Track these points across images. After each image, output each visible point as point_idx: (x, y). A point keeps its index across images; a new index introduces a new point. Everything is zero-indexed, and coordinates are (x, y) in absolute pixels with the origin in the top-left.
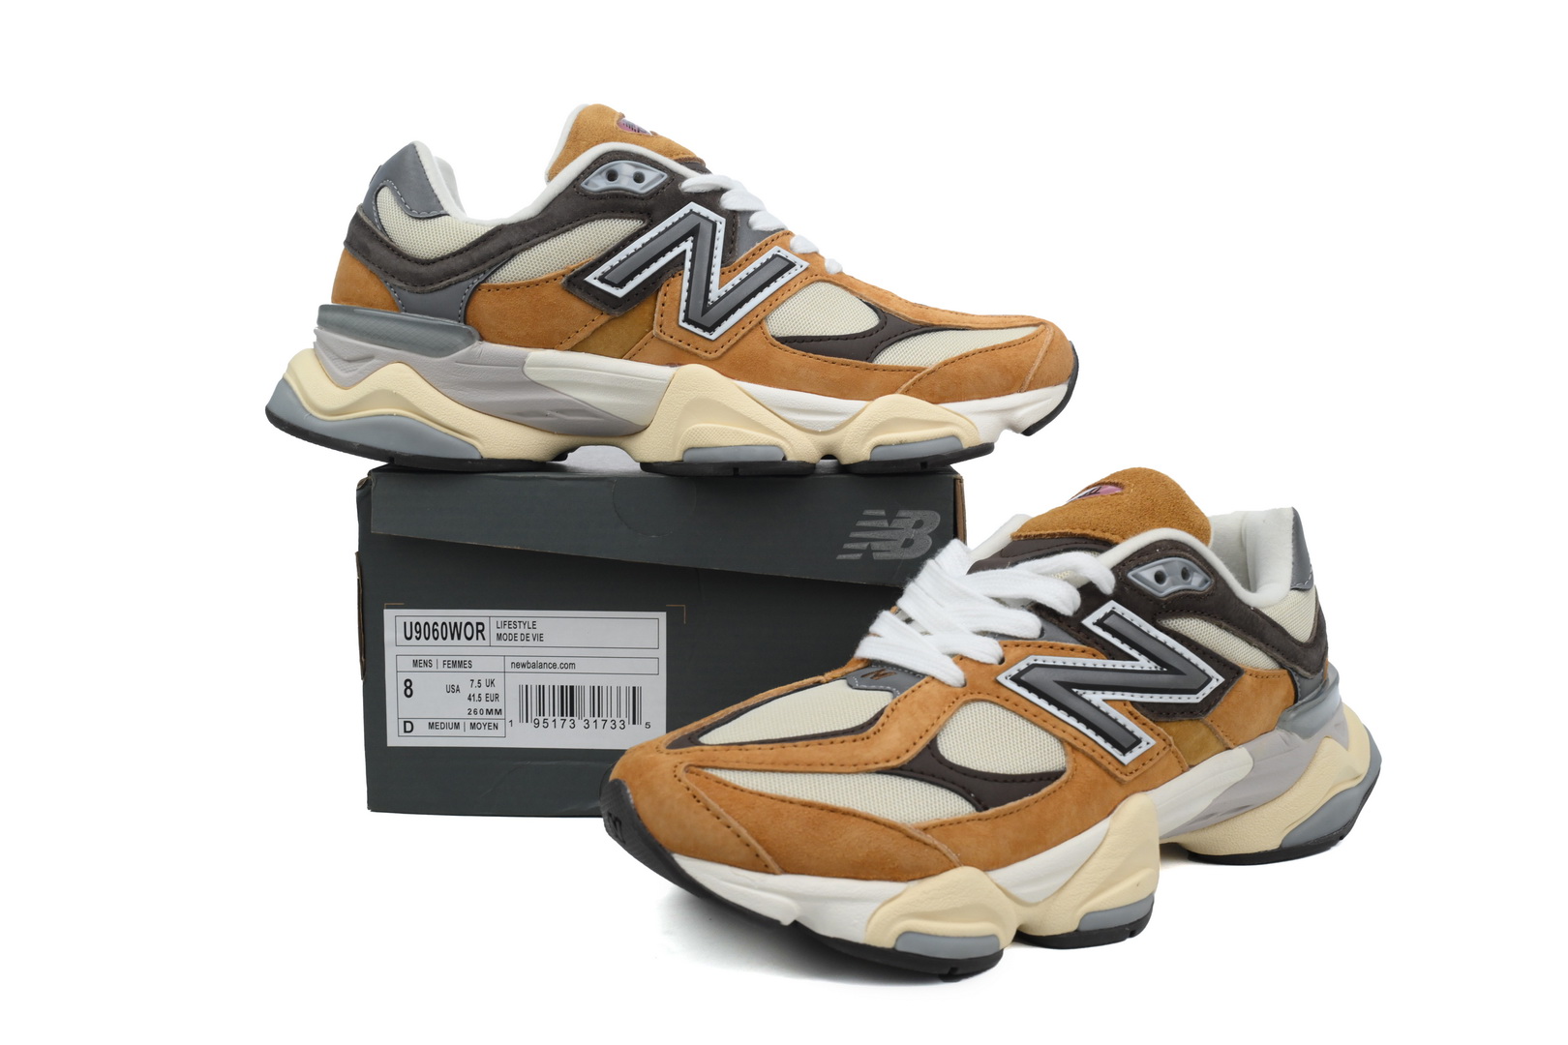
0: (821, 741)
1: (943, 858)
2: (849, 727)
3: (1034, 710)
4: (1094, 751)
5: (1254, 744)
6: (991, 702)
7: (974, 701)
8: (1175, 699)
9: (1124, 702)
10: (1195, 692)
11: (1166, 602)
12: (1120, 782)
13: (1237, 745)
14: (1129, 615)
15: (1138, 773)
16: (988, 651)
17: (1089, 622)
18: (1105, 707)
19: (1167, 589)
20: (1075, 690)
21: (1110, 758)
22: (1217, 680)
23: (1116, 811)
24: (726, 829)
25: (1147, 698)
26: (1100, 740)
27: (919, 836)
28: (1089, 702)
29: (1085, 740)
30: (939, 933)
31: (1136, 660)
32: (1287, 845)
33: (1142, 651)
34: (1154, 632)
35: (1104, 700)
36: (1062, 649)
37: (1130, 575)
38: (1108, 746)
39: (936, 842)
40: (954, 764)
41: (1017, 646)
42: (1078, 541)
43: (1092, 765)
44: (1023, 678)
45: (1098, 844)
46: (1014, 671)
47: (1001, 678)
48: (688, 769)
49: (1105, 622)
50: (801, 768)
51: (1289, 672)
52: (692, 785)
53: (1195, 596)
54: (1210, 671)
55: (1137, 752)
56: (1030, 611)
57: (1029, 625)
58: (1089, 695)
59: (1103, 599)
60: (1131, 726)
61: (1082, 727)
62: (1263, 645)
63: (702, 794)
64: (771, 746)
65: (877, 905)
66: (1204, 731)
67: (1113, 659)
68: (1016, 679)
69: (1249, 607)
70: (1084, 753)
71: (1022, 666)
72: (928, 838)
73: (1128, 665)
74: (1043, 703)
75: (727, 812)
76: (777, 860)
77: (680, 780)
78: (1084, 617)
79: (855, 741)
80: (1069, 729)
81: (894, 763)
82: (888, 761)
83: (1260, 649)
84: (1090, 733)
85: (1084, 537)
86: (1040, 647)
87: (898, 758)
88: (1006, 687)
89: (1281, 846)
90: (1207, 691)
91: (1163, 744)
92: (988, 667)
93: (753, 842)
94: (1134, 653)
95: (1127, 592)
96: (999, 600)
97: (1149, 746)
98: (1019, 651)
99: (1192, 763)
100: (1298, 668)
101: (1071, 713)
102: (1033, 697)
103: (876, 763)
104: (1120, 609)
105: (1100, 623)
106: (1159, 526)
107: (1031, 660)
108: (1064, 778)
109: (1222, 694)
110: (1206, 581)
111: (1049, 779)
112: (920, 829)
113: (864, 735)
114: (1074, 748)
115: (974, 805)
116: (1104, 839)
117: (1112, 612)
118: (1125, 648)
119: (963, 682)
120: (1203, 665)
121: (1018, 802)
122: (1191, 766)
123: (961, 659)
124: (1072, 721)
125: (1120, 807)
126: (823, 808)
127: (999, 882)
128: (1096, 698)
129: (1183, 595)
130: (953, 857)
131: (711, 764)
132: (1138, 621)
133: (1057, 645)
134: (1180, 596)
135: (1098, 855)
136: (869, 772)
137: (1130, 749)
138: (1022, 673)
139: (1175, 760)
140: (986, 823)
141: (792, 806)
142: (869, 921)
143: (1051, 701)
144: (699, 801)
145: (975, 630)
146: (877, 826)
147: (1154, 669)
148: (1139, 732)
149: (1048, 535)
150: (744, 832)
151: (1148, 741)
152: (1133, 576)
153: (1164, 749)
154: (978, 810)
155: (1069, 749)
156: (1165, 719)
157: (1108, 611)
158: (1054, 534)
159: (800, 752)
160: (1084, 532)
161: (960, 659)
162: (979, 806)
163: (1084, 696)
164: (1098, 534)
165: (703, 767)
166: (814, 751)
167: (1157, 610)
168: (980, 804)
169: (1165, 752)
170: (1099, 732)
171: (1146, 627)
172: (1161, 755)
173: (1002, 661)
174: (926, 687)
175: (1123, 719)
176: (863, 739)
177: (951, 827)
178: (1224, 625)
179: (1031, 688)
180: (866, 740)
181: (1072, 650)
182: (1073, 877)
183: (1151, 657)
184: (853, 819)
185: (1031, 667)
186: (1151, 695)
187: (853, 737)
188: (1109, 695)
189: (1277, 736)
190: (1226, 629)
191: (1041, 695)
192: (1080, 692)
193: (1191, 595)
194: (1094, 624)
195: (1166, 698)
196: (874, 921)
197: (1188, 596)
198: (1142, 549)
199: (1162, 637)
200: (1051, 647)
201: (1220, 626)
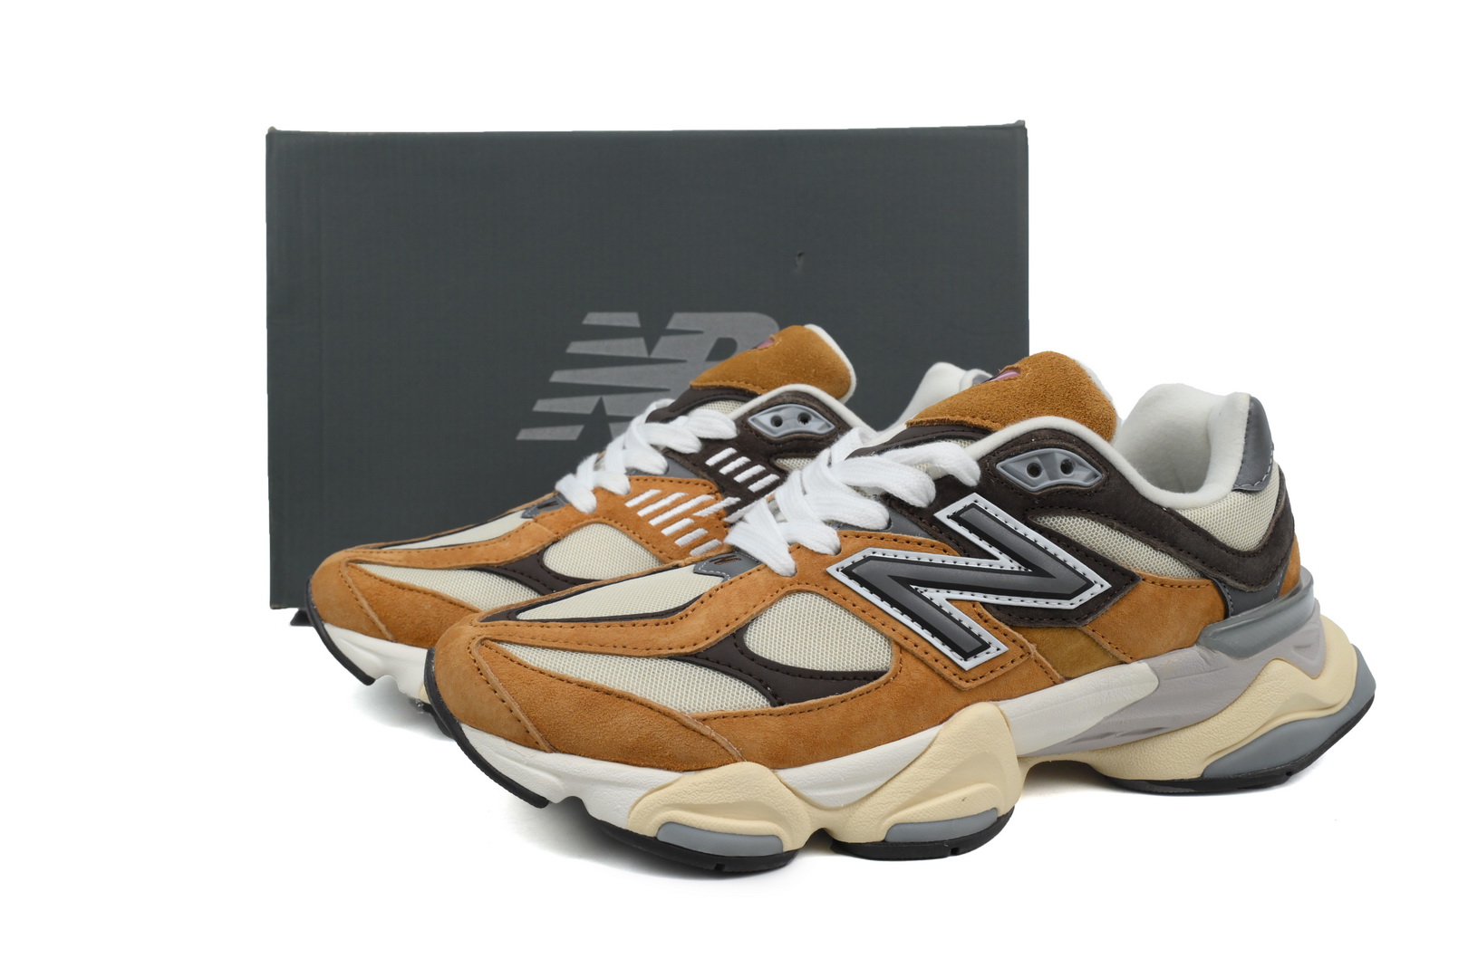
0: (623, 623)
1: (722, 751)
2: (659, 610)
3: (863, 605)
4: (926, 653)
5: (1155, 661)
6: (817, 594)
7: (799, 591)
8: (1042, 603)
9: (973, 603)
10: (1068, 597)
11: (1039, 497)
12: (959, 690)
13: (1134, 659)
14: (993, 509)
15: (983, 680)
16: (824, 541)
17: (942, 515)
18: (948, 607)
19: (1043, 482)
20: (914, 587)
21: (947, 663)
22: (1100, 585)
23: (950, 719)
24: (500, 702)
25: (1004, 600)
26: (936, 642)
27: (695, 726)
28: (929, 601)
29: (918, 641)
30: (703, 826)
31: (995, 558)
32: (1211, 774)
33: (1004, 549)
34: (1023, 529)
35: (948, 600)
36: (908, 542)
37: (998, 467)
38: (946, 650)
39: (713, 734)
40: (757, 656)
41: (858, 537)
42: (954, 428)
43: (922, 668)
44: (854, 571)
45: (920, 752)
46: (847, 563)
47: (832, 570)
48: (482, 642)
49: (961, 516)
50: (592, 649)
51: (1214, 582)
52: (480, 658)
53: (1078, 492)
54: (1091, 575)
55: (983, 657)
56: (877, 500)
57: (876, 515)
58: (930, 593)
59: (964, 490)
60: (978, 629)
61: (916, 627)
62: (1172, 550)
63: (485, 665)
64: (572, 624)
65: (644, 792)
66: (1083, 642)
67: (969, 556)
68: (847, 571)
69: (1160, 507)
70: (913, 655)
71: (858, 557)
72: (706, 729)
73: (985, 563)
74: (875, 599)
75: (504, 687)
76: (545, 738)
77: (470, 653)
78: (938, 509)
79: (657, 625)
80: (901, 628)
81: (688, 650)
82: (682, 648)
83: (1171, 555)
84: (926, 634)
85: (961, 425)
86: (882, 539)
87: (695, 645)
88: (836, 579)
89: (1202, 775)
90: (1086, 596)
91: (1021, 652)
92: (822, 558)
93: (523, 717)
94: (994, 551)
95: (993, 484)
96: (857, 489)
97: (999, 652)
98: (858, 542)
99: (1068, 675)
100: (1225, 578)
101: (904, 611)
102: (864, 592)
103: (670, 649)
104: (983, 503)
105: (955, 517)
106: (1049, 414)
107: (868, 552)
108: (882, 679)
109: (1107, 602)
110: (1096, 476)
111: (865, 679)
112: (699, 719)
113: (669, 619)
114: (902, 648)
115: (768, 699)
116: (929, 747)
117: (973, 506)
118: (984, 545)
119: (793, 572)
120: (1082, 568)
121: (819, 700)
122: (1069, 679)
123: (799, 548)
124: (906, 619)
125: (956, 715)
126: (598, 689)
127: (787, 781)
128: (939, 597)
129: (1061, 490)
130: (734, 751)
131: (507, 638)
132: (1003, 516)
133: (901, 538)
134: (1058, 491)
135: (917, 763)
136: (660, 657)
137: (974, 653)
138: (855, 565)
139: (1041, 672)
140: (777, 718)
141: (568, 686)
142: (633, 807)
143: (884, 597)
144: (481, 674)
145: (824, 519)
146: (651, 712)
147: (1016, 569)
148: (987, 636)
149: (928, 421)
150: (516, 709)
151: (997, 647)
152: (1002, 467)
153: (1021, 657)
154: (773, 705)
155: (896, 648)
156: (1027, 625)
157: (968, 504)
158: (933, 421)
159: (601, 632)
160: (962, 419)
161: (796, 548)
162: (775, 701)
163: (925, 594)
164: (977, 421)
165: (499, 642)
166: (615, 632)
167: (1028, 506)
168: (776, 698)
169: (1022, 661)
170: (935, 633)
171: (1013, 523)
172: (1016, 664)
173: (838, 551)
174: (756, 575)
175: (968, 621)
176: (667, 624)
177: (735, 719)
178: (1117, 525)
179: (863, 583)
180: (670, 625)
181: (919, 544)
182: (886, 783)
183: (1014, 556)
184: (627, 704)
185: (866, 559)
186: (1009, 597)
187: (657, 620)
188: (955, 594)
189: (1193, 653)
190: (1120, 530)
191: (873, 590)
192: (921, 589)
193: (1073, 490)
194: (948, 517)
195: (1029, 602)
196: (636, 809)
197: (1068, 491)
198: (1017, 438)
199: (1033, 535)
200: (895, 540)
201: (1111, 527)
